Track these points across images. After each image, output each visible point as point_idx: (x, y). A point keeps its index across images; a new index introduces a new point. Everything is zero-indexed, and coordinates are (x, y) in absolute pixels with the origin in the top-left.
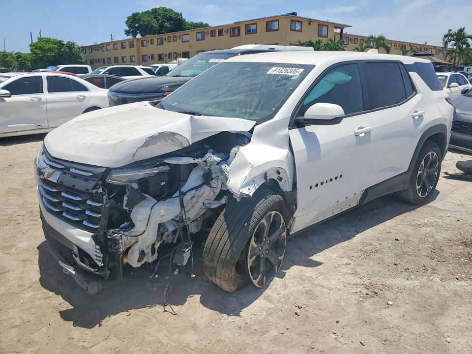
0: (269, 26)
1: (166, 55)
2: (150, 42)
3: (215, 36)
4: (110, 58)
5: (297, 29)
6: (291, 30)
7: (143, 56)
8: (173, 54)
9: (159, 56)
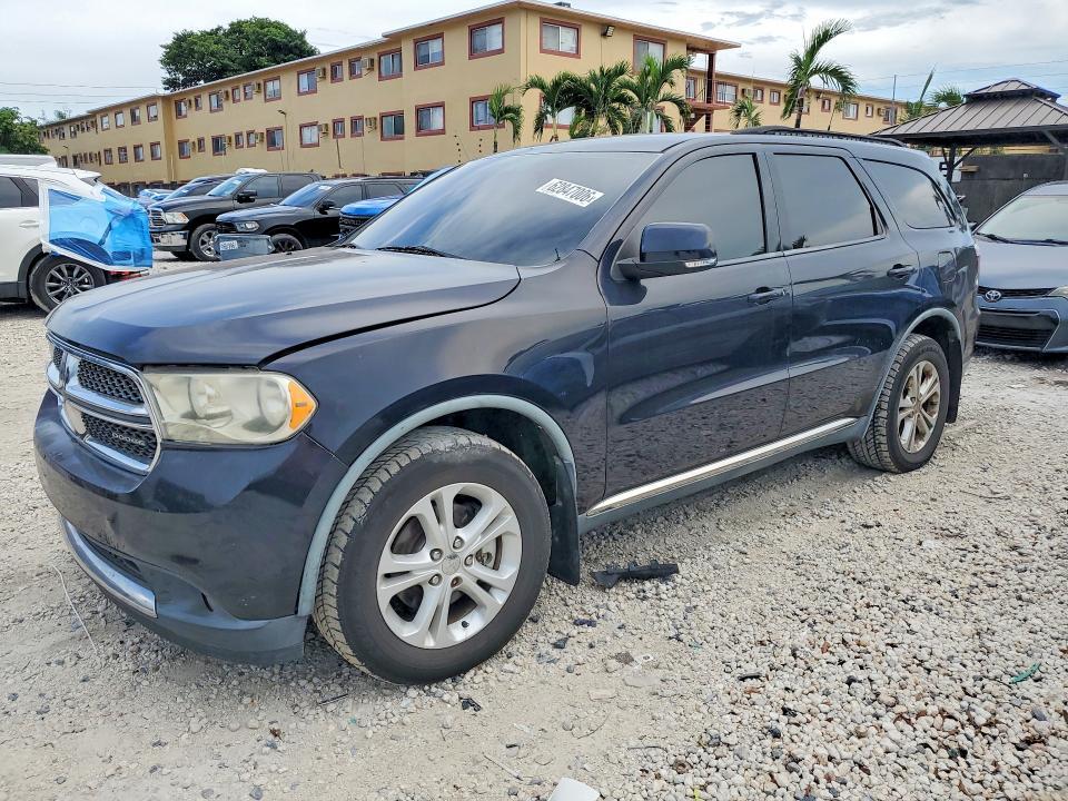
0: (478, 42)
1: (230, 138)
2: (193, 103)
3: (341, 80)
4: (110, 150)
5: (563, 48)
6: (542, 51)
7: (181, 143)
8: (245, 135)
9: (217, 141)
